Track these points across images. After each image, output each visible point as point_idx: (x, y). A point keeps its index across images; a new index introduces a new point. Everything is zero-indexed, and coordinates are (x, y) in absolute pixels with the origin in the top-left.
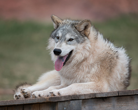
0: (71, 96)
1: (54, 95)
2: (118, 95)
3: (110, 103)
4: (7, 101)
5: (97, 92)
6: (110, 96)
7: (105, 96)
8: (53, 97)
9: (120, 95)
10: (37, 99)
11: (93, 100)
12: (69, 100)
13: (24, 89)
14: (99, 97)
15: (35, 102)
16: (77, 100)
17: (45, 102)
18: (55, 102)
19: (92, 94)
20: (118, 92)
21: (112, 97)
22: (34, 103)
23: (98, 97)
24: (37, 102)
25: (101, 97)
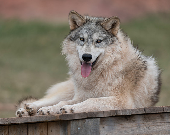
0: (87, 113)
1: (66, 112)
2: (144, 113)
3: (135, 122)
4: (8, 119)
5: (118, 109)
6: (135, 114)
7: (128, 114)
8: (65, 115)
9: (146, 113)
10: (45, 116)
11: (113, 118)
12: (84, 118)
13: (28, 104)
14: (121, 115)
15: (42, 121)
16: (94, 119)
17: (55, 120)
18: (67, 121)
19: (112, 111)
20: (145, 109)
21: (138, 115)
22: (40, 121)
23: (119, 115)
24: (45, 120)
25: (123, 114)
